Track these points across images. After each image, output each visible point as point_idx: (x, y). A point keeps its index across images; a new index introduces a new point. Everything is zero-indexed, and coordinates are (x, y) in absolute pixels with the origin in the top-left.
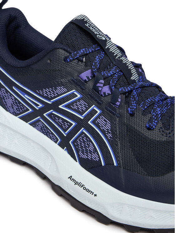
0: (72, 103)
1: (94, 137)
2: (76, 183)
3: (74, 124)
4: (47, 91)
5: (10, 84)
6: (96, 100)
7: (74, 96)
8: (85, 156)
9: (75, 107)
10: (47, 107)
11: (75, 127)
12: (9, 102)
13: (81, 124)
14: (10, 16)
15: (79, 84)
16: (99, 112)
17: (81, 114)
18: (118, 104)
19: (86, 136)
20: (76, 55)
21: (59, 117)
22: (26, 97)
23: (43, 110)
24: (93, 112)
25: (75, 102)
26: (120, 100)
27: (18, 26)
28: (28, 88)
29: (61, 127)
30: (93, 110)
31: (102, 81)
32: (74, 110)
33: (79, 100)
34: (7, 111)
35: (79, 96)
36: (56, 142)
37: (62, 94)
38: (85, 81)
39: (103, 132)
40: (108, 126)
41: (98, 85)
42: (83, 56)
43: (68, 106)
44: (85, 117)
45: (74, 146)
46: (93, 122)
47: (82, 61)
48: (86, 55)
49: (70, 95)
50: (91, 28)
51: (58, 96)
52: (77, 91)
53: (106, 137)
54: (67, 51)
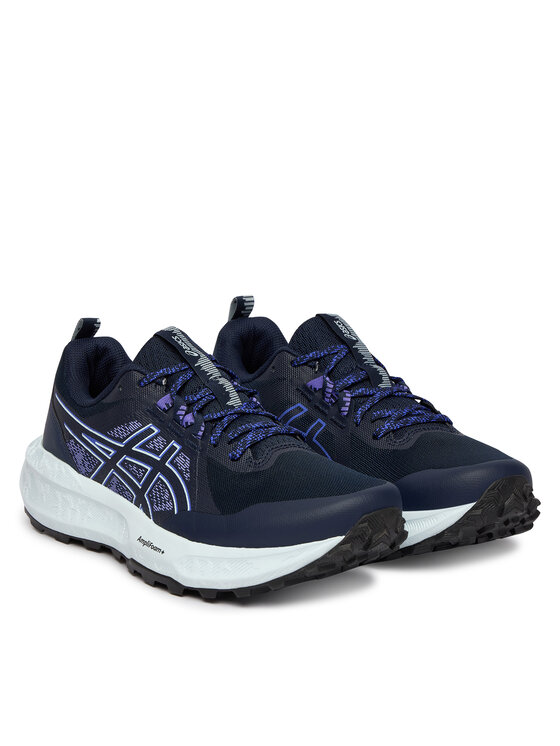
0: (147, 442)
1: (170, 482)
2: (145, 543)
3: (149, 469)
4: (118, 431)
5: (79, 430)
6: (177, 434)
7: (150, 431)
8: (158, 509)
9: (151, 446)
10: (120, 452)
11: (151, 472)
12: (79, 457)
13: (158, 467)
14: (97, 347)
15: (155, 415)
16: (178, 448)
17: (157, 454)
18: (201, 433)
19: (163, 482)
20: (151, 377)
21: (132, 464)
22: (97, 445)
23: (116, 458)
24: (173, 449)
25: (152, 439)
26: (203, 429)
27: (111, 363)
28: (98, 431)
29: (135, 477)
30: (173, 446)
31: (184, 407)
32: (150, 451)
33: (156, 436)
34: (79, 472)
35: (156, 431)
36: (131, 501)
37: (135, 432)
38: (164, 410)
39: (180, 472)
40: (187, 465)
41: (179, 412)
42: (162, 377)
43: (143, 447)
44: (162, 458)
45: (149, 498)
46: (171, 463)
47: (161, 384)
48: (167, 376)
49: (145, 431)
50: (180, 342)
51: (132, 433)
52: (155, 425)
53: (184, 478)
54: (142, 373)
